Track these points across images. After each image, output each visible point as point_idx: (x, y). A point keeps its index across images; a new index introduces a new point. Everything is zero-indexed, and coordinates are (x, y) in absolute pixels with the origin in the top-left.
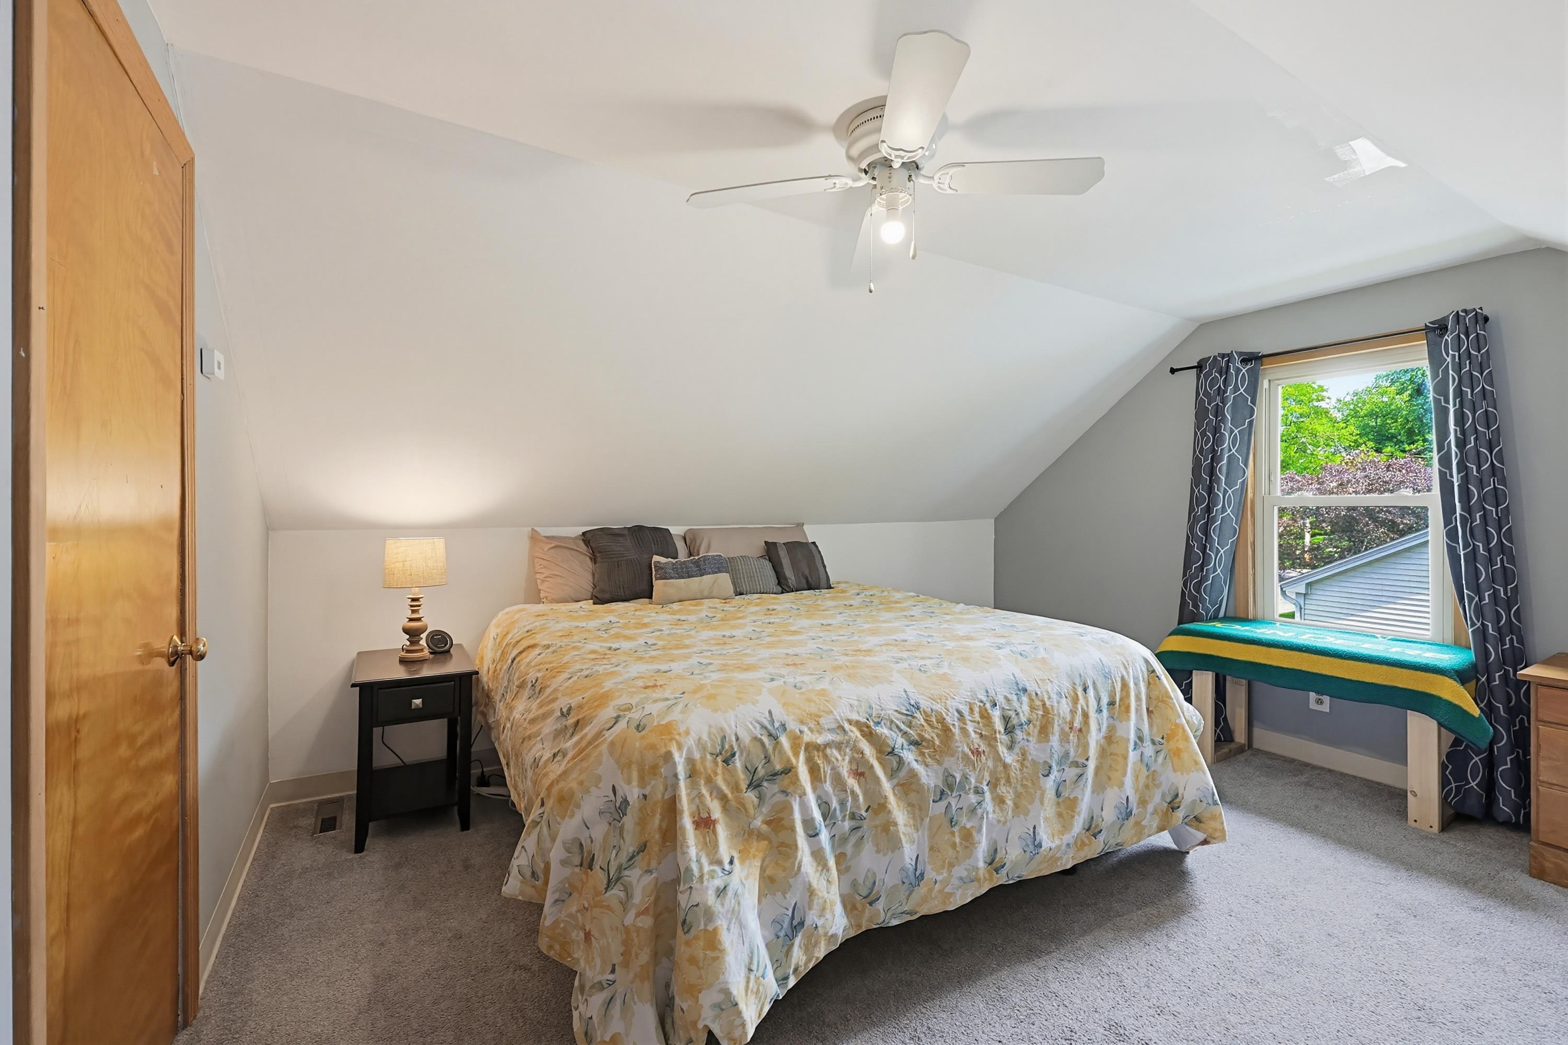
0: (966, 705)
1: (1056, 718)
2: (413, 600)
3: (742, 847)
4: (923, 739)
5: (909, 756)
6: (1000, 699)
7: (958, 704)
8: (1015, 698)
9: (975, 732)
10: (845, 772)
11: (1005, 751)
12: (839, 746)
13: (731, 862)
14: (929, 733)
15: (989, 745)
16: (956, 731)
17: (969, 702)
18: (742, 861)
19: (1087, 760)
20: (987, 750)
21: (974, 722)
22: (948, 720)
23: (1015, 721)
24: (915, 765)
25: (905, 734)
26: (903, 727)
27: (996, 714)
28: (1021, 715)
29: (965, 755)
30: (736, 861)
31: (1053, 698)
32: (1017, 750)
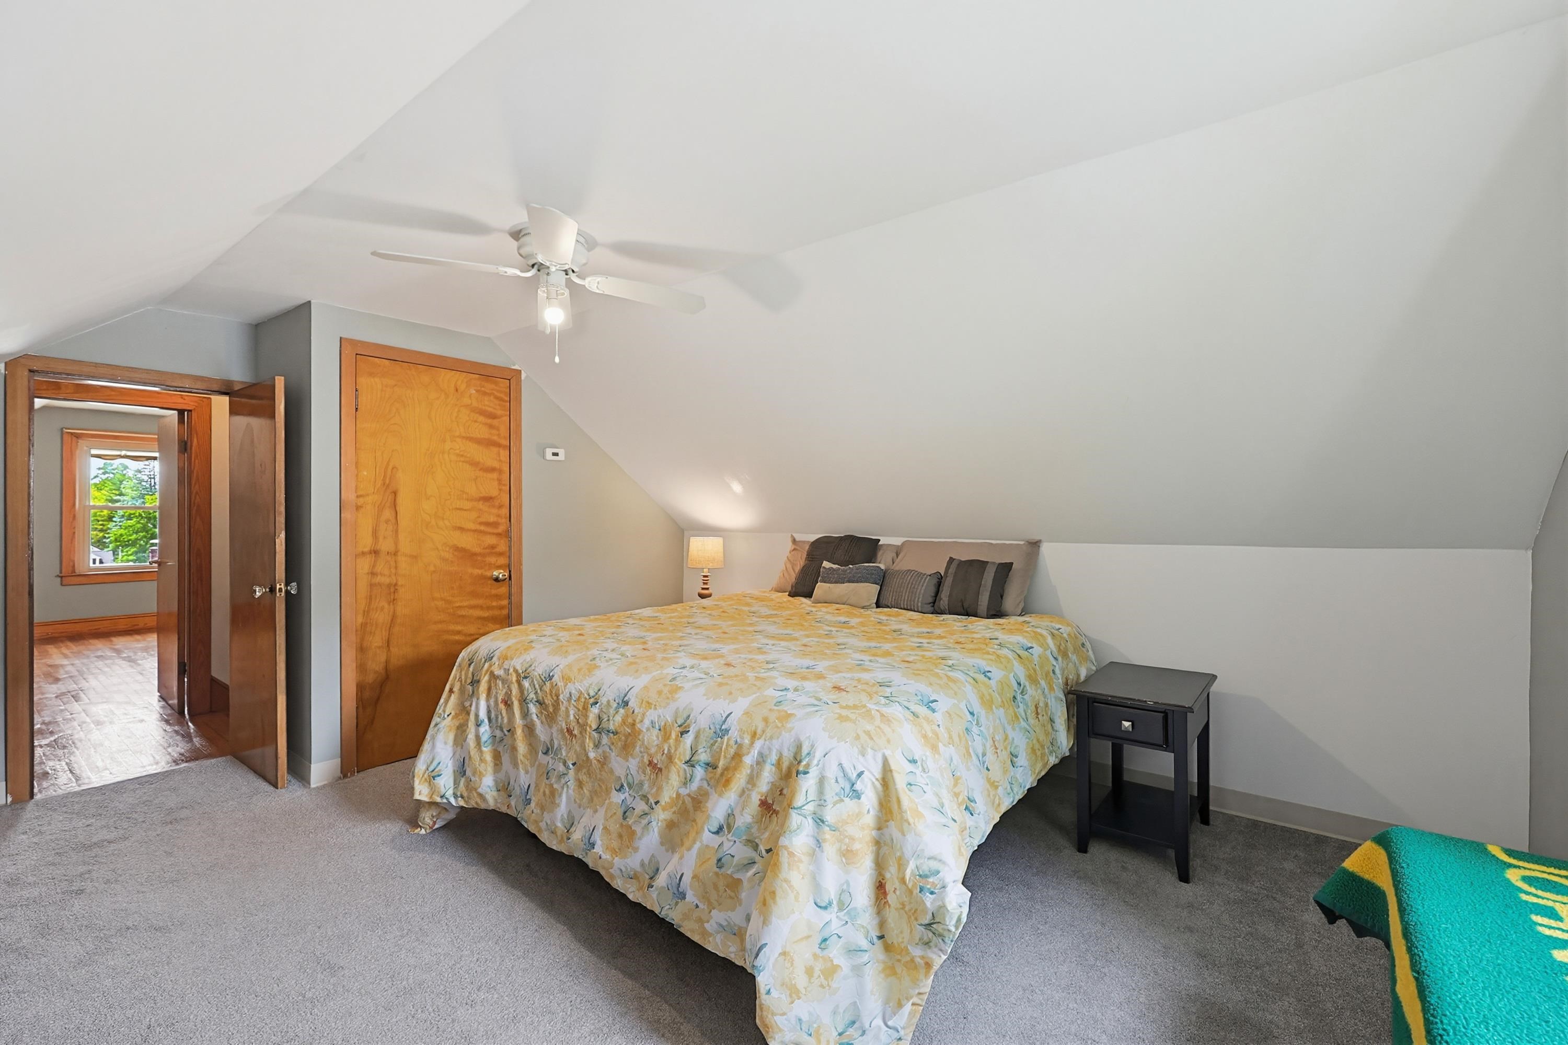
0: (578, 692)
1: (639, 743)
2: (705, 576)
3: (458, 712)
4: (544, 703)
5: (533, 709)
6: (604, 700)
7: (573, 688)
8: (615, 705)
9: (574, 716)
10: (500, 700)
11: (591, 745)
12: (504, 681)
13: (448, 716)
14: (549, 701)
15: (581, 733)
16: (563, 708)
17: (581, 692)
18: (453, 719)
19: (657, 803)
20: (578, 736)
21: (577, 708)
22: (561, 697)
23: (604, 725)
24: (534, 717)
25: (536, 693)
26: (537, 686)
27: (595, 710)
28: (611, 722)
29: (562, 730)
30: (450, 716)
31: (644, 724)
32: (600, 751)
